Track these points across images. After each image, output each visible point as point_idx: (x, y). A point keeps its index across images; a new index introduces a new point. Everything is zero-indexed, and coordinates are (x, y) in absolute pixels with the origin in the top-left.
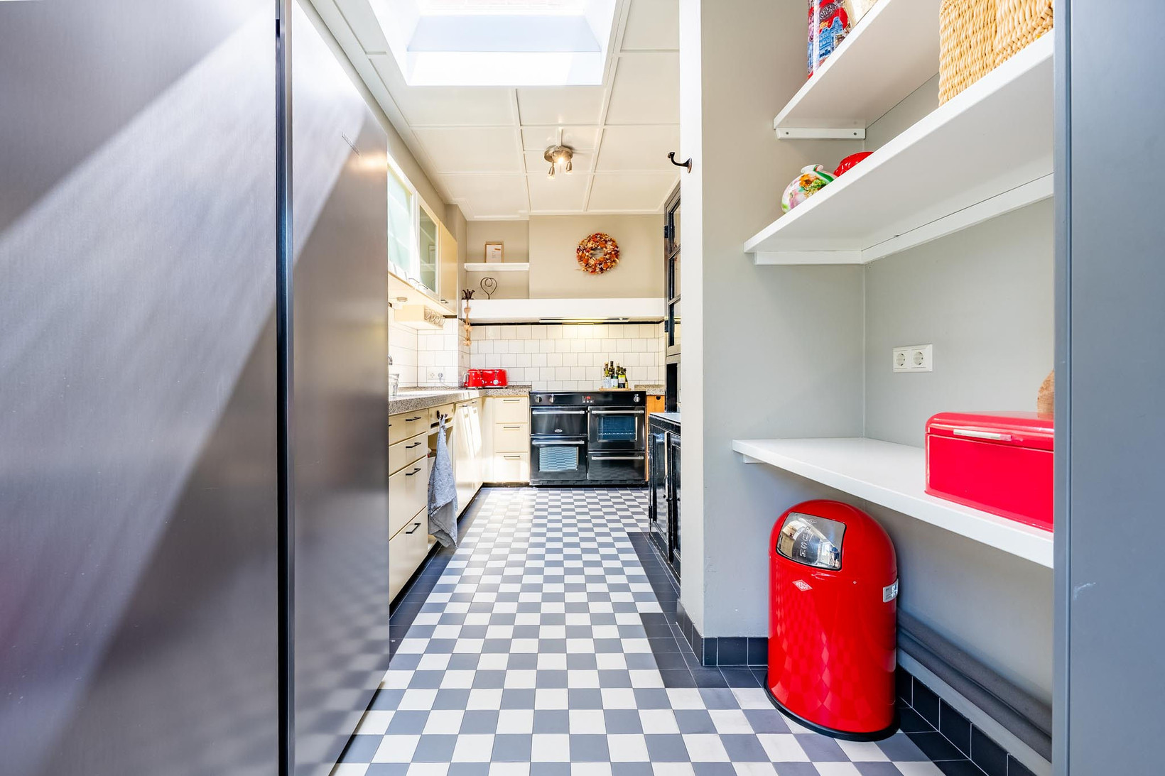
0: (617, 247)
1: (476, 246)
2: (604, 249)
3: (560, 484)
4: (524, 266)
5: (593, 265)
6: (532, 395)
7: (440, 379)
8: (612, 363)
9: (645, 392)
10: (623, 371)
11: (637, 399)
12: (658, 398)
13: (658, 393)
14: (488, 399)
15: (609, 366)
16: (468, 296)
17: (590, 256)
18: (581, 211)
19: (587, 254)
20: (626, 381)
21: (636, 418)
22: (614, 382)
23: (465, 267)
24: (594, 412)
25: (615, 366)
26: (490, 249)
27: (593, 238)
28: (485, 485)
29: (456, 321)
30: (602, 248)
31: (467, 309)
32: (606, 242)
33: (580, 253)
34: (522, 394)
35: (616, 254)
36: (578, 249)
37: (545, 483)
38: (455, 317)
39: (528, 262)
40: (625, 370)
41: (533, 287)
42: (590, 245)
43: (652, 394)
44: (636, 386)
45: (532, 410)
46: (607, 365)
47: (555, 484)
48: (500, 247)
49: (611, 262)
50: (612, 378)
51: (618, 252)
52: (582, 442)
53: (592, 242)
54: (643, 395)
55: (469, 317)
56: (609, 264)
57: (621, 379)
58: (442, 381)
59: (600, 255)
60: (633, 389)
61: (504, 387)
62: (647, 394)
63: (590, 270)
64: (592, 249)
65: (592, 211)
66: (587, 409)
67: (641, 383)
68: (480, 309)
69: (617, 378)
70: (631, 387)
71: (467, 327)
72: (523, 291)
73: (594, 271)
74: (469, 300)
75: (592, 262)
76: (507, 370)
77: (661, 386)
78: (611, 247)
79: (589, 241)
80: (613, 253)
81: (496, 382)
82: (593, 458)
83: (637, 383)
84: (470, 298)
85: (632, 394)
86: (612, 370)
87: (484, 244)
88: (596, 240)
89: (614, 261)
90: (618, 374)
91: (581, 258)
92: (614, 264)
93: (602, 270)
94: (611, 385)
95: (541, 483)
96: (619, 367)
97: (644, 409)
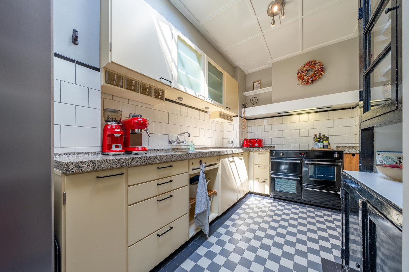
0: (323, 66)
1: (249, 84)
2: (314, 69)
3: (286, 199)
4: (270, 89)
5: (306, 79)
6: (271, 152)
7: (232, 144)
8: (320, 134)
9: (342, 151)
10: (327, 138)
11: (336, 155)
12: (353, 155)
13: (353, 151)
14: (251, 153)
15: (318, 136)
16: (244, 106)
17: (305, 75)
18: (300, 52)
19: (303, 74)
20: (329, 144)
21: (336, 168)
22: (321, 145)
23: (244, 94)
24: (306, 162)
25: (322, 135)
26: (256, 84)
27: (307, 64)
28: (250, 193)
29: (238, 118)
30: (313, 69)
31: (244, 112)
32: (315, 64)
33: (299, 75)
34: (266, 151)
35: (322, 69)
36: (298, 73)
37: (278, 197)
38: (237, 116)
39: (272, 86)
40: (328, 138)
41: (274, 98)
42: (305, 69)
43: (348, 152)
44: (336, 147)
45: (271, 159)
46: (316, 135)
47: (284, 198)
48: (259, 82)
49: (319, 75)
50: (319, 142)
51: (323, 68)
52: (299, 179)
53: (306, 67)
54: (341, 154)
55: (245, 116)
56: (317, 77)
57: (326, 143)
58: (233, 144)
59: (311, 73)
60: (334, 149)
61: (260, 147)
62: (344, 152)
63: (305, 83)
64: (306, 70)
65: (306, 50)
66: (302, 160)
67: (341, 145)
68: (250, 112)
69: (323, 142)
70: (333, 147)
71: (244, 120)
72: (269, 101)
73: (308, 83)
74: (245, 109)
75: (306, 78)
76: (263, 139)
77: (357, 147)
78: (319, 66)
79: (304, 67)
80: (320, 69)
81: (256, 145)
82: (305, 188)
83: (338, 145)
84: (246, 107)
85: (332, 152)
86: (320, 138)
87: (253, 83)
88: (308, 65)
89: (321, 74)
90: (323, 140)
91: (299, 77)
92: (320, 76)
93: (312, 81)
94: (319, 147)
95: (276, 197)
96: (324, 136)
97: (342, 162)
